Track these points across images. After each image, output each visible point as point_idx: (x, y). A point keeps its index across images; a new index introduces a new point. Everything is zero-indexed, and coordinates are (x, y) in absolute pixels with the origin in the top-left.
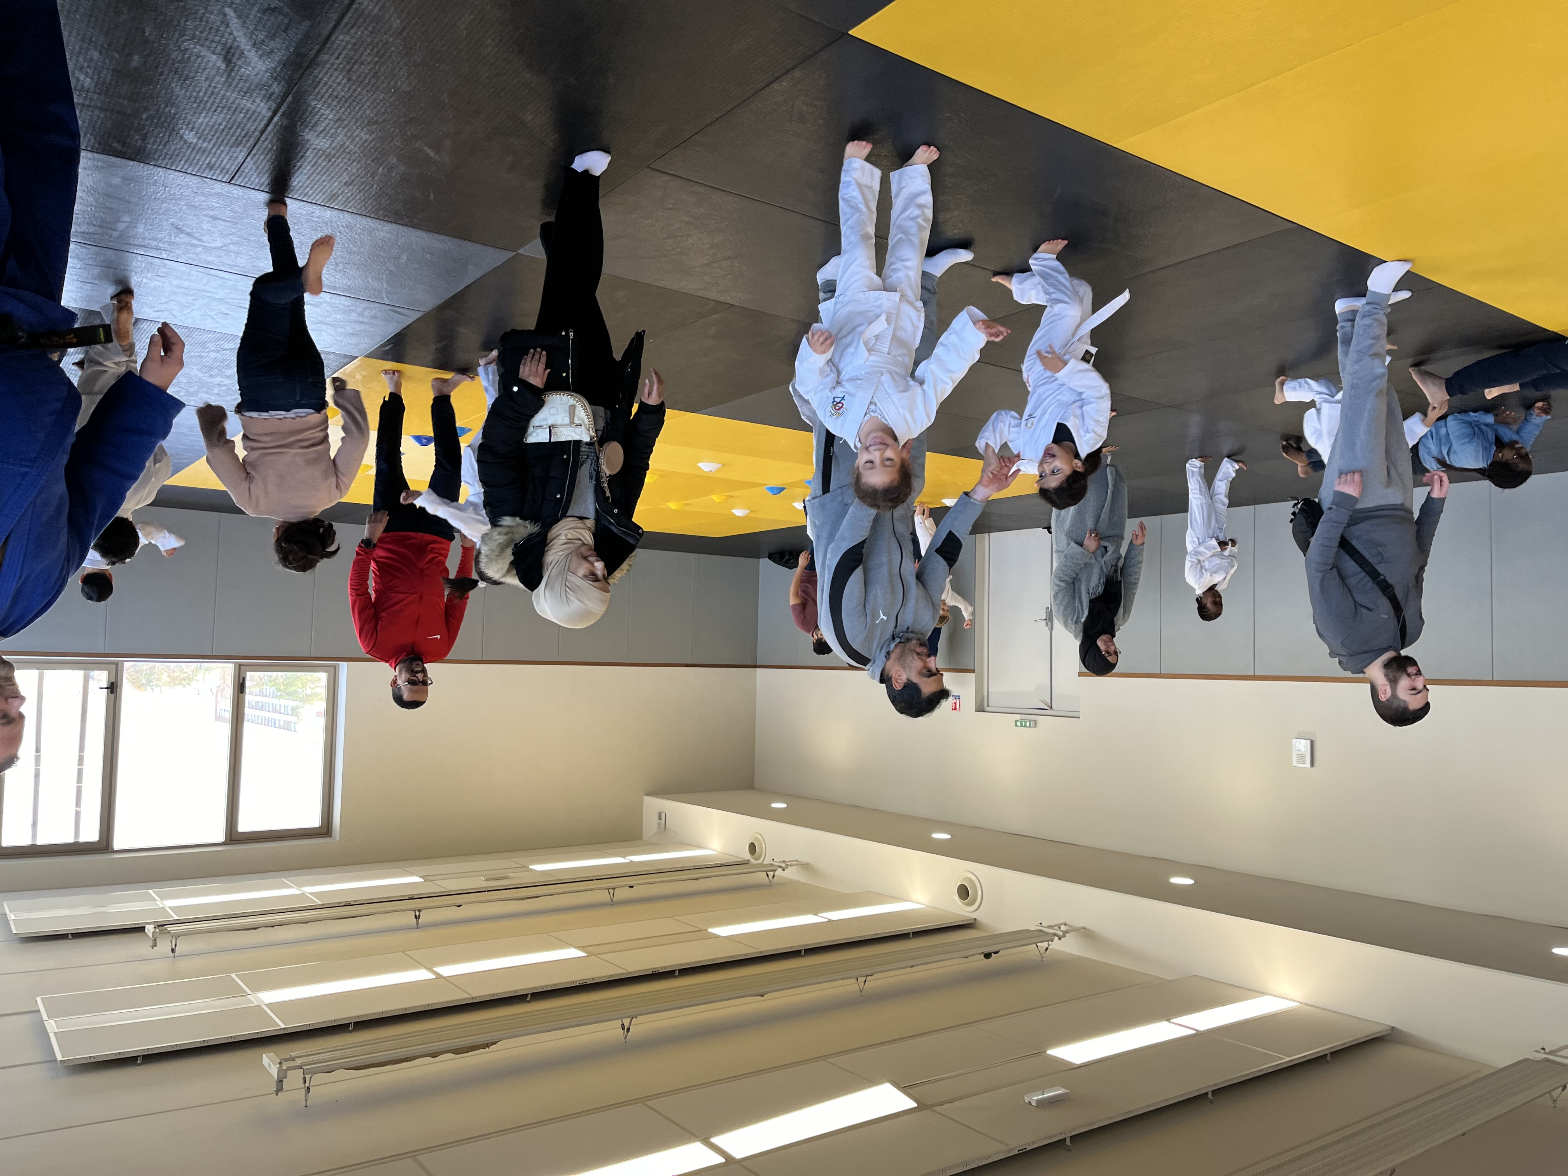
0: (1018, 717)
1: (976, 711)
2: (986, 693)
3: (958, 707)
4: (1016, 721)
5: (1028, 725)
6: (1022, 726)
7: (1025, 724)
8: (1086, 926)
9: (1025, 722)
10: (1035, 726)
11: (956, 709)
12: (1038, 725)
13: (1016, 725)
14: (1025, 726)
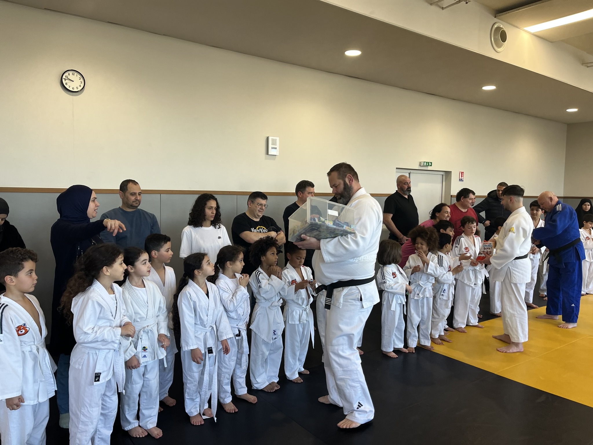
0: (429, 168)
1: (451, 171)
2: (444, 183)
3: (461, 174)
4: (431, 165)
5: (425, 163)
6: (428, 163)
7: (426, 164)
8: (429, 5)
9: (426, 165)
10: (420, 163)
11: (462, 173)
12: (419, 164)
13: (431, 163)
14: (426, 162)
